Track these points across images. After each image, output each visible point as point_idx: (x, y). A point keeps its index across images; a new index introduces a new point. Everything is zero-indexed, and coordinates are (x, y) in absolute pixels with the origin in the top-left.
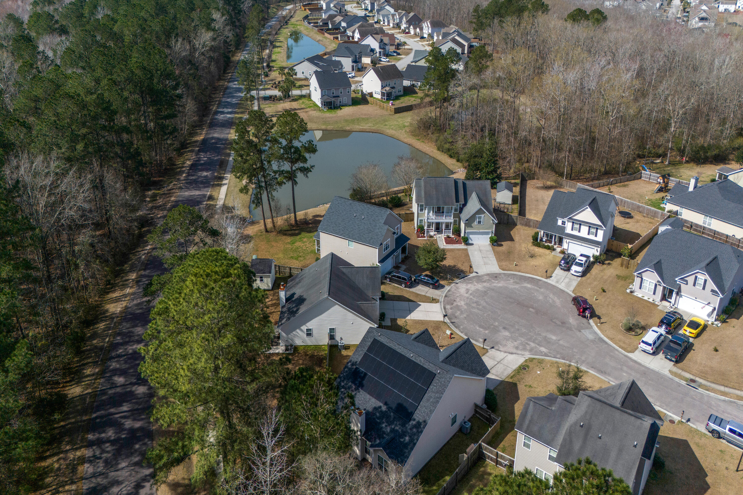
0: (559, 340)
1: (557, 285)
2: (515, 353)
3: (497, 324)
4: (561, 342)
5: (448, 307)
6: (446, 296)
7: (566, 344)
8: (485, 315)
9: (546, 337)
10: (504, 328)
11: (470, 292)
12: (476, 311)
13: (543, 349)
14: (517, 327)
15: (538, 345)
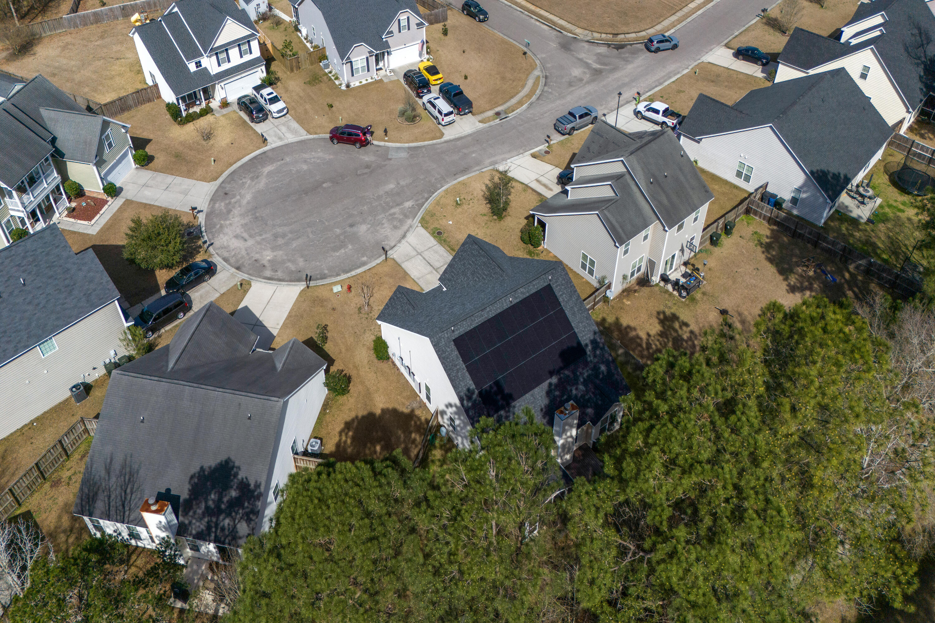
0: (398, 184)
1: (285, 142)
2: (405, 233)
3: (338, 231)
4: (402, 183)
5: (268, 273)
6: (238, 268)
7: (408, 181)
8: (311, 236)
9: (387, 192)
10: (351, 226)
11: (245, 235)
12: (295, 244)
13: (408, 204)
14: (355, 213)
15: (398, 205)
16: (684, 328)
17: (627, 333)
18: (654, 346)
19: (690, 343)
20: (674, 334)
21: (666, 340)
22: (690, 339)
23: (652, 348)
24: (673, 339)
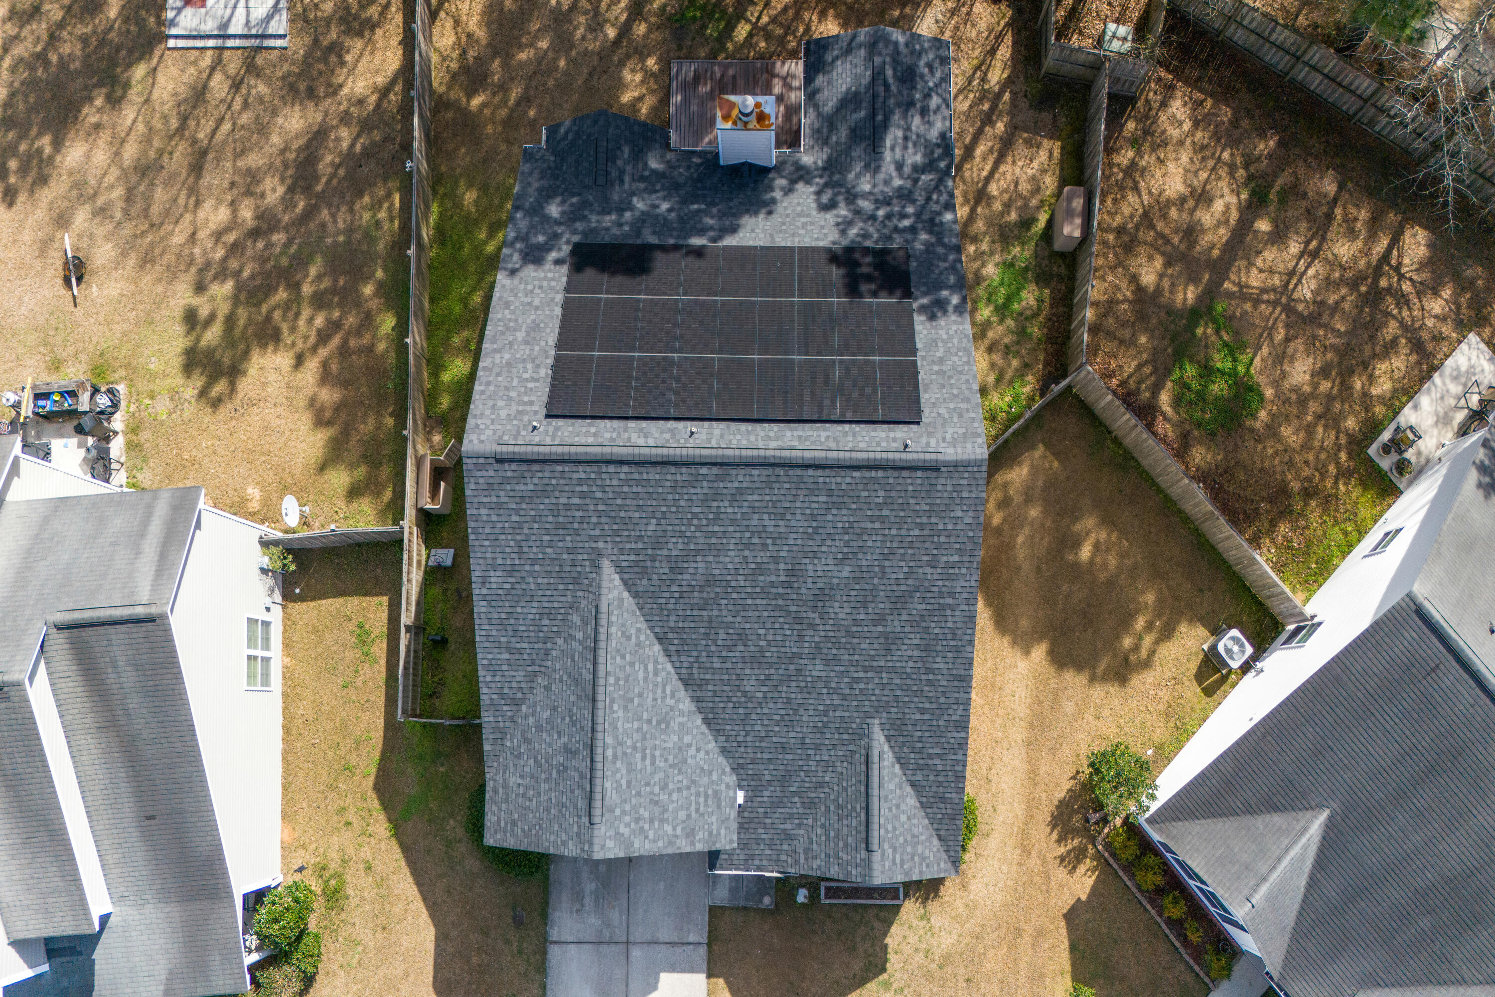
16: (204, 312)
17: (337, 409)
18: (319, 321)
19: (234, 264)
20: (242, 314)
21: (277, 315)
22: (222, 274)
23: (329, 321)
24: (258, 304)
